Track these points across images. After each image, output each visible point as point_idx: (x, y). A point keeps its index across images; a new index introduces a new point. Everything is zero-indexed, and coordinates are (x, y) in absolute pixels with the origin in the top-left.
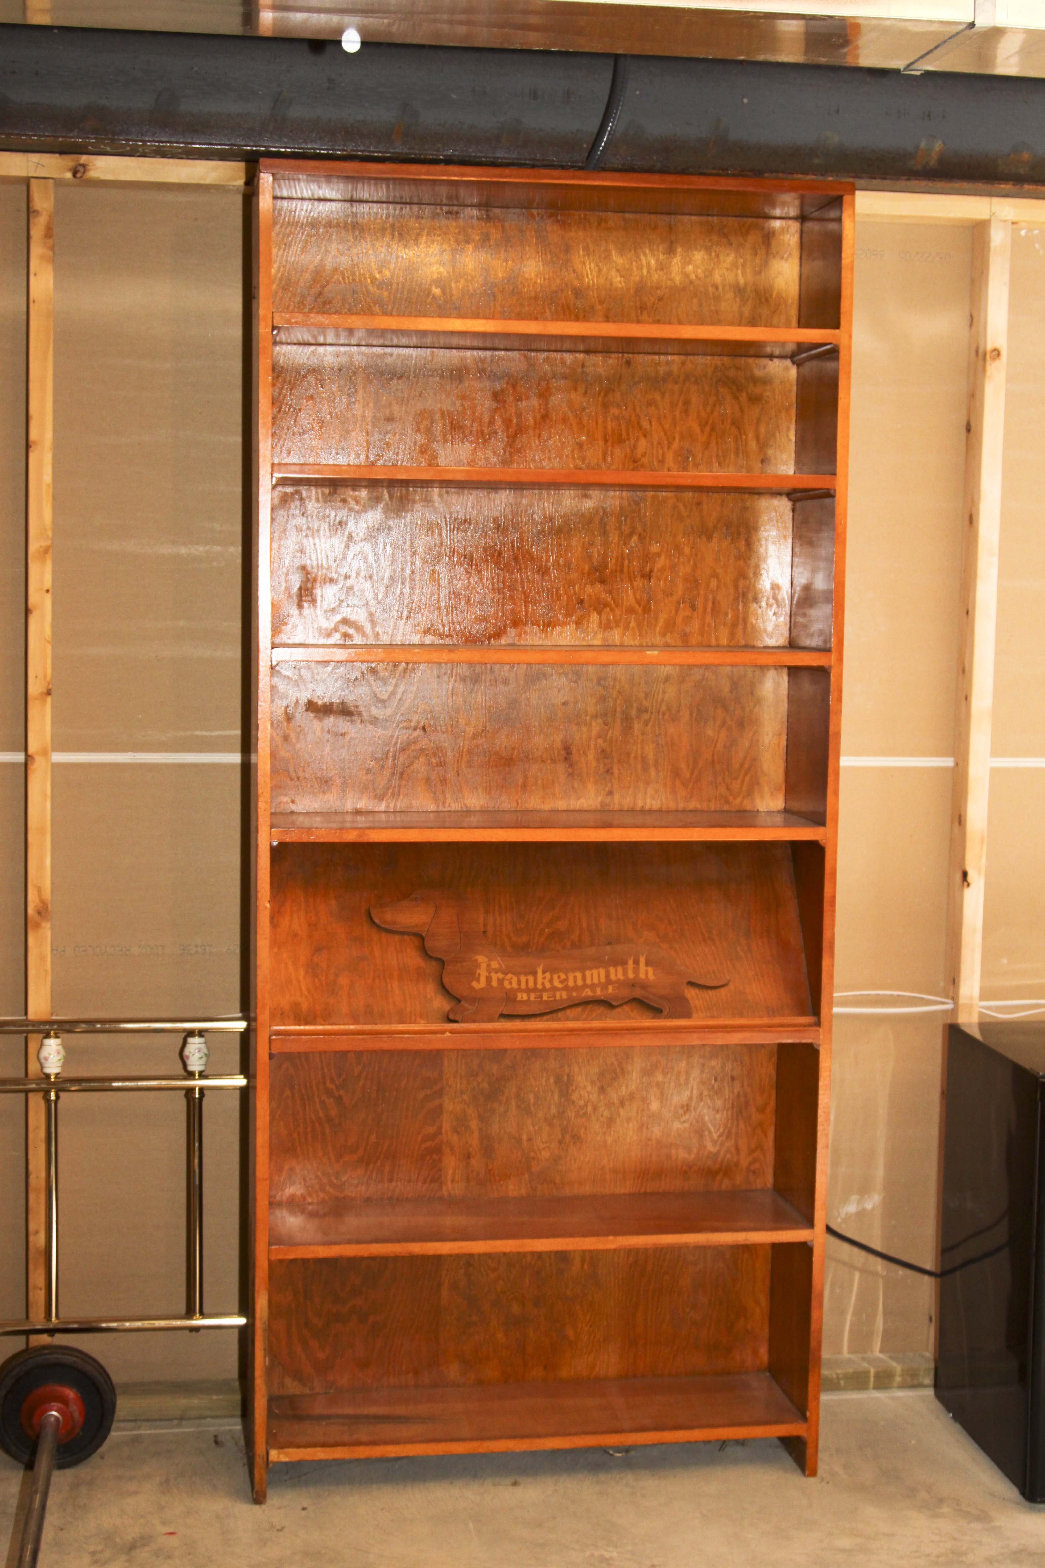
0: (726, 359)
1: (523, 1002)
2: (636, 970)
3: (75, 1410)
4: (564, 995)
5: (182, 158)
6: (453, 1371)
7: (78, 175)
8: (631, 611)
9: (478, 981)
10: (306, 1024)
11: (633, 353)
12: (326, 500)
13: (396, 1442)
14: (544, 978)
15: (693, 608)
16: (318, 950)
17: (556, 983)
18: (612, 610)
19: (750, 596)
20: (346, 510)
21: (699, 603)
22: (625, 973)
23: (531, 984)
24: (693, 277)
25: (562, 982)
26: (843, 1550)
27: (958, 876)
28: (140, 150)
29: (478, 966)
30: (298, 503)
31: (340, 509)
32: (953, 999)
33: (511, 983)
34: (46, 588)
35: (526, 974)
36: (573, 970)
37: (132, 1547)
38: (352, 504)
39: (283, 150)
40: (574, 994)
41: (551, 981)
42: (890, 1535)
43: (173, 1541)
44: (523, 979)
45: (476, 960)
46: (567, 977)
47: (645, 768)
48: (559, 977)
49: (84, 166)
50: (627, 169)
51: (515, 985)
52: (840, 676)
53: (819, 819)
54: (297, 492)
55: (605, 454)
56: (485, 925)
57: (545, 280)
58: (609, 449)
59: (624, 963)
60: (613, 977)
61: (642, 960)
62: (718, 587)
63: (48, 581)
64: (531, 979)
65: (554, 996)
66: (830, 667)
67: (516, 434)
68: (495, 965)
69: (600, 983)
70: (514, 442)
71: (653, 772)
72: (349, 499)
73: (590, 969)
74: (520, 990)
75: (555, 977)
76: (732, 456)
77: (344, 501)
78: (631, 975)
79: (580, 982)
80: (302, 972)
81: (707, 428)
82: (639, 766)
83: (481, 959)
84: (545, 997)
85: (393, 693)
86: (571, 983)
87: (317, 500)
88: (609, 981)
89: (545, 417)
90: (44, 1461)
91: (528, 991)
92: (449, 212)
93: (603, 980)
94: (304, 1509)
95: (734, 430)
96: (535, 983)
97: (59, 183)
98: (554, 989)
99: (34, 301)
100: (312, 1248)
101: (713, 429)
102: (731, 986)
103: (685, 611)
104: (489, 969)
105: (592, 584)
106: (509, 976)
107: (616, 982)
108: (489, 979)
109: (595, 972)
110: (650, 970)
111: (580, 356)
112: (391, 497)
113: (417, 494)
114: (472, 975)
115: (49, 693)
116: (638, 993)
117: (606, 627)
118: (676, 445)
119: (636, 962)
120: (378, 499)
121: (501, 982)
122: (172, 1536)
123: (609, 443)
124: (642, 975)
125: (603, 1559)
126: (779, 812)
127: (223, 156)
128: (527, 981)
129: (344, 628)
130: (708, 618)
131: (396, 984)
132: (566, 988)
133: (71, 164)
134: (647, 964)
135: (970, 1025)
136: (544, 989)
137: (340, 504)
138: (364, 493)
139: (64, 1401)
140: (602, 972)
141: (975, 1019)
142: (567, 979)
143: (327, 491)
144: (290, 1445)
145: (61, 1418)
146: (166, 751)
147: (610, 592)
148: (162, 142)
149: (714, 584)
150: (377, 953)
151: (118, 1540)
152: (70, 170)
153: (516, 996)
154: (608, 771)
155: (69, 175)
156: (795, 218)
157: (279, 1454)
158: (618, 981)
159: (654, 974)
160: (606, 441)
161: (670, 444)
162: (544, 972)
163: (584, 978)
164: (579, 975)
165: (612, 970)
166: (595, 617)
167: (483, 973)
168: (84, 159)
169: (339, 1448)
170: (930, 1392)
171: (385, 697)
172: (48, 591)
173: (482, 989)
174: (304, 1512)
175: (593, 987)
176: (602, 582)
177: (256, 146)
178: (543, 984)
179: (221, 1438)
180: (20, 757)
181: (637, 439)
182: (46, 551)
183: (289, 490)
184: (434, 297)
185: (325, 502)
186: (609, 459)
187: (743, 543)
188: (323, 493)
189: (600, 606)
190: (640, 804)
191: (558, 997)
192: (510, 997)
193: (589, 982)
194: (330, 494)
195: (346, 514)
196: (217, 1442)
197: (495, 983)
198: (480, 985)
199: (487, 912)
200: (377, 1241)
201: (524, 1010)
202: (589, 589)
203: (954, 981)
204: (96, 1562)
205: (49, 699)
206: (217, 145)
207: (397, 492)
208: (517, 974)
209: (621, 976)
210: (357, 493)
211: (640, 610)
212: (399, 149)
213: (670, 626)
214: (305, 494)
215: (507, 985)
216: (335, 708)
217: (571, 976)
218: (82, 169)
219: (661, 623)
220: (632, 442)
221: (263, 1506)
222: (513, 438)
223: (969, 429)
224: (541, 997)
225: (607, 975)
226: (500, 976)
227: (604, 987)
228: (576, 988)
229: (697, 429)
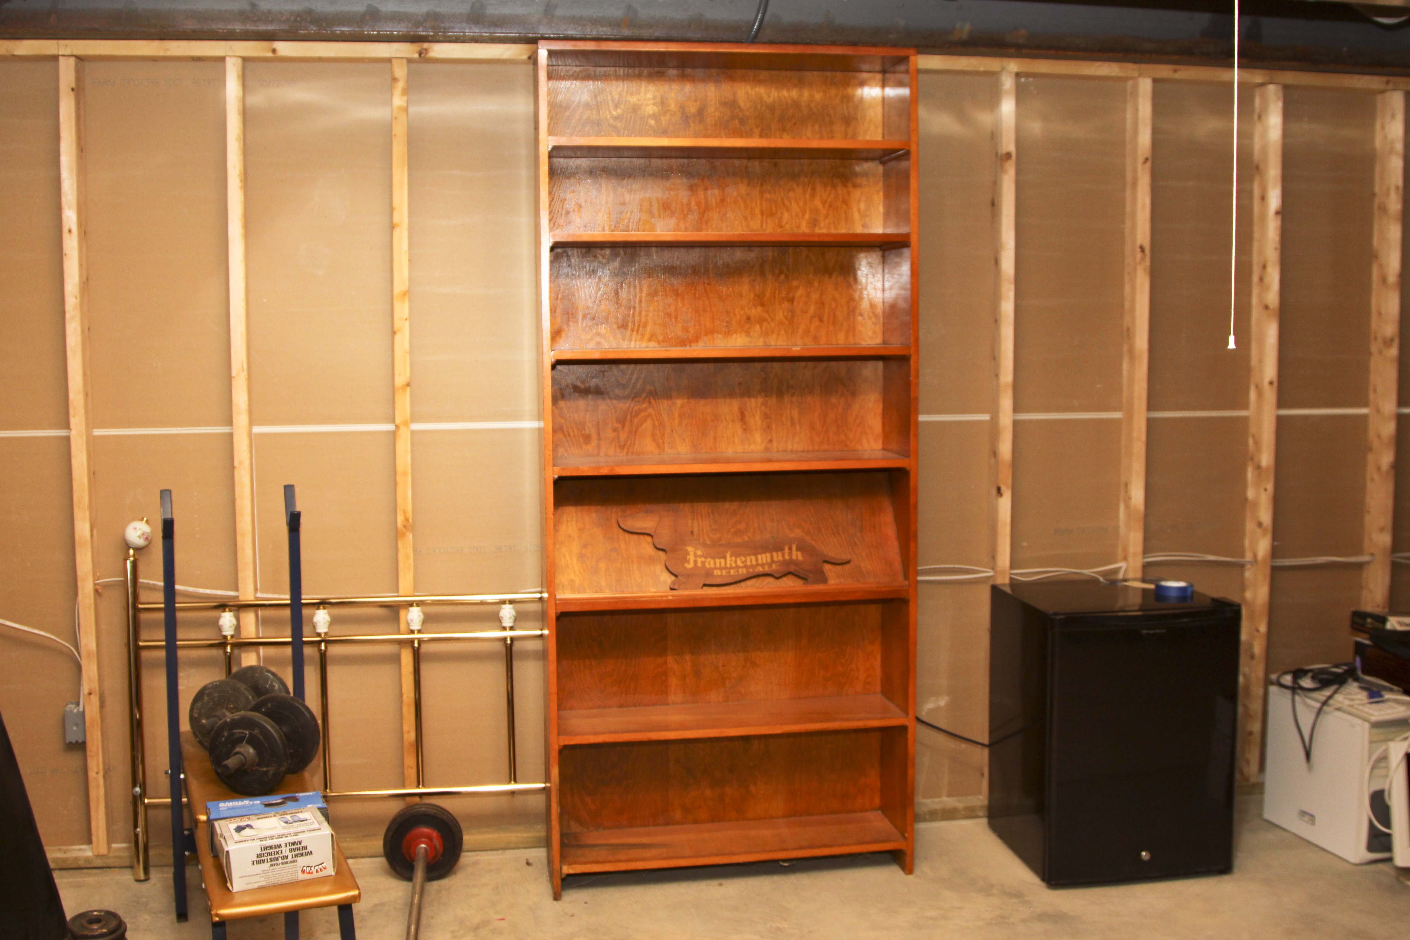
0: (837, 161)
1: (717, 576)
2: (790, 554)
3: (437, 842)
4: (744, 571)
5: (488, 43)
6: (678, 814)
7: (423, 55)
8: (781, 323)
9: (689, 562)
10: (579, 592)
11: (778, 158)
12: (583, 256)
13: (643, 859)
14: (731, 560)
15: (821, 320)
16: (585, 546)
17: (739, 563)
18: (769, 323)
19: (857, 312)
20: (597, 262)
21: (825, 319)
22: (783, 555)
23: (723, 565)
24: (815, 110)
25: (743, 562)
26: (931, 918)
27: (994, 491)
28: (462, 38)
29: (688, 554)
30: (565, 259)
31: (592, 261)
32: (993, 569)
33: (709, 564)
34: (405, 317)
35: (720, 558)
36: (749, 555)
37: (477, 928)
38: (600, 258)
39: (552, 35)
40: (751, 570)
41: (736, 562)
42: (959, 908)
43: (503, 924)
44: (718, 561)
45: (687, 550)
46: (746, 559)
47: (793, 424)
48: (741, 559)
49: (426, 50)
50: (771, 43)
51: (712, 565)
52: (917, 362)
53: (906, 453)
54: (564, 252)
55: (762, 223)
56: (692, 527)
57: (721, 113)
58: (764, 220)
59: (782, 549)
60: (775, 559)
61: (794, 547)
62: (837, 306)
63: (406, 314)
64: (723, 561)
65: (738, 572)
66: (910, 355)
67: (704, 211)
68: (699, 553)
69: (767, 563)
70: (703, 216)
71: (798, 427)
72: (598, 255)
73: (761, 553)
74: (716, 568)
75: (738, 559)
76: (844, 222)
77: (595, 256)
78: (787, 557)
79: (754, 563)
80: (575, 560)
81: (827, 205)
82: (789, 423)
83: (690, 549)
84: (732, 572)
85: (630, 379)
86: (749, 563)
87: (578, 256)
88: (773, 561)
89: (723, 200)
90: (419, 874)
91: (721, 569)
92: (658, 72)
93: (769, 560)
94: (586, 903)
95: (844, 206)
96: (726, 563)
97: (410, 61)
98: (738, 567)
99: (395, 135)
100: (586, 737)
101: (830, 206)
102: (852, 564)
103: (816, 323)
104: (696, 556)
105: (756, 307)
106: (709, 559)
107: (777, 562)
108: (695, 562)
109: (764, 556)
110: (799, 553)
111: (745, 161)
112: (625, 254)
113: (642, 252)
114: (685, 560)
115: (408, 385)
116: (792, 568)
117: (766, 334)
118: (807, 216)
119: (790, 549)
120: (617, 255)
121: (703, 563)
122: (503, 921)
123: (764, 217)
124: (794, 557)
125: (779, 929)
126: (880, 450)
127: (514, 41)
128: (720, 563)
129: (598, 339)
130: (831, 328)
131: (635, 567)
132: (746, 566)
133: (418, 49)
134: (798, 549)
135: (1004, 585)
136: (731, 568)
137: (592, 258)
138: (608, 252)
139: (430, 839)
140: (768, 555)
141: (1007, 581)
142: (746, 561)
143: (584, 250)
144: (575, 863)
145: (428, 850)
146: (484, 421)
147: (767, 312)
148: (475, 33)
149: (834, 305)
150: (623, 547)
151: (468, 923)
152: (417, 53)
153: (713, 572)
154: (769, 427)
155: (416, 56)
156: (880, 72)
157: (568, 869)
158: (779, 561)
159: (803, 556)
160: (762, 214)
161: (804, 215)
162: (731, 556)
163: (757, 560)
164: (753, 558)
165: (775, 554)
166: (757, 327)
167: (691, 558)
168: (426, 45)
169: (607, 864)
170: (984, 821)
171: (624, 382)
172: (406, 319)
173: (691, 569)
174: (586, 905)
175: (763, 565)
176: (763, 305)
177: (535, 34)
178: (731, 564)
179: (530, 861)
180: (391, 427)
181: (782, 213)
182: (404, 294)
183: (559, 250)
184: (651, 126)
185: (583, 257)
186: (764, 226)
187: (852, 278)
188: (582, 252)
189: (761, 321)
190: (790, 447)
191: (740, 572)
192: (709, 573)
193: (760, 562)
194: (586, 253)
195: (596, 265)
196: (528, 864)
197: (699, 564)
198: (690, 565)
199: (693, 519)
200: (627, 732)
201: (719, 581)
202: (754, 311)
203: (993, 558)
204: (454, 937)
205: (408, 389)
206: (510, 33)
207: (629, 250)
208: (713, 558)
209: (780, 558)
210: (603, 251)
211: (787, 323)
212: (626, 32)
213: (807, 332)
214: (570, 253)
215: (707, 565)
216: (592, 390)
217: (748, 559)
218: (425, 52)
219: (801, 330)
220: (779, 215)
221: (560, 902)
222: (702, 214)
223: (993, 204)
224: (729, 572)
225: (772, 557)
226: (703, 559)
227: (770, 565)
228: (752, 566)
229: (820, 206)
